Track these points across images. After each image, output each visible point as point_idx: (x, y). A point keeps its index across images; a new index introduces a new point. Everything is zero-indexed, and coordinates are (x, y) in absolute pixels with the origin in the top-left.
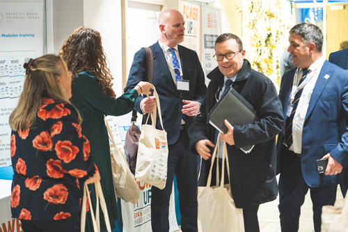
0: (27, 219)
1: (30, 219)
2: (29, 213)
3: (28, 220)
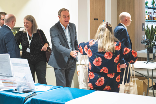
2: (110, 87)
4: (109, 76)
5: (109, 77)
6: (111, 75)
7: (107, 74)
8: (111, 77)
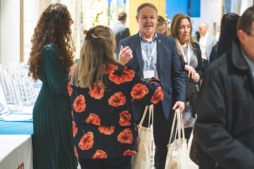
0: (102, 157)
1: (106, 157)
2: (105, 153)
3: (104, 159)
4: (102, 130)
5: (103, 134)
6: (106, 129)
7: (98, 126)
8: (106, 133)
